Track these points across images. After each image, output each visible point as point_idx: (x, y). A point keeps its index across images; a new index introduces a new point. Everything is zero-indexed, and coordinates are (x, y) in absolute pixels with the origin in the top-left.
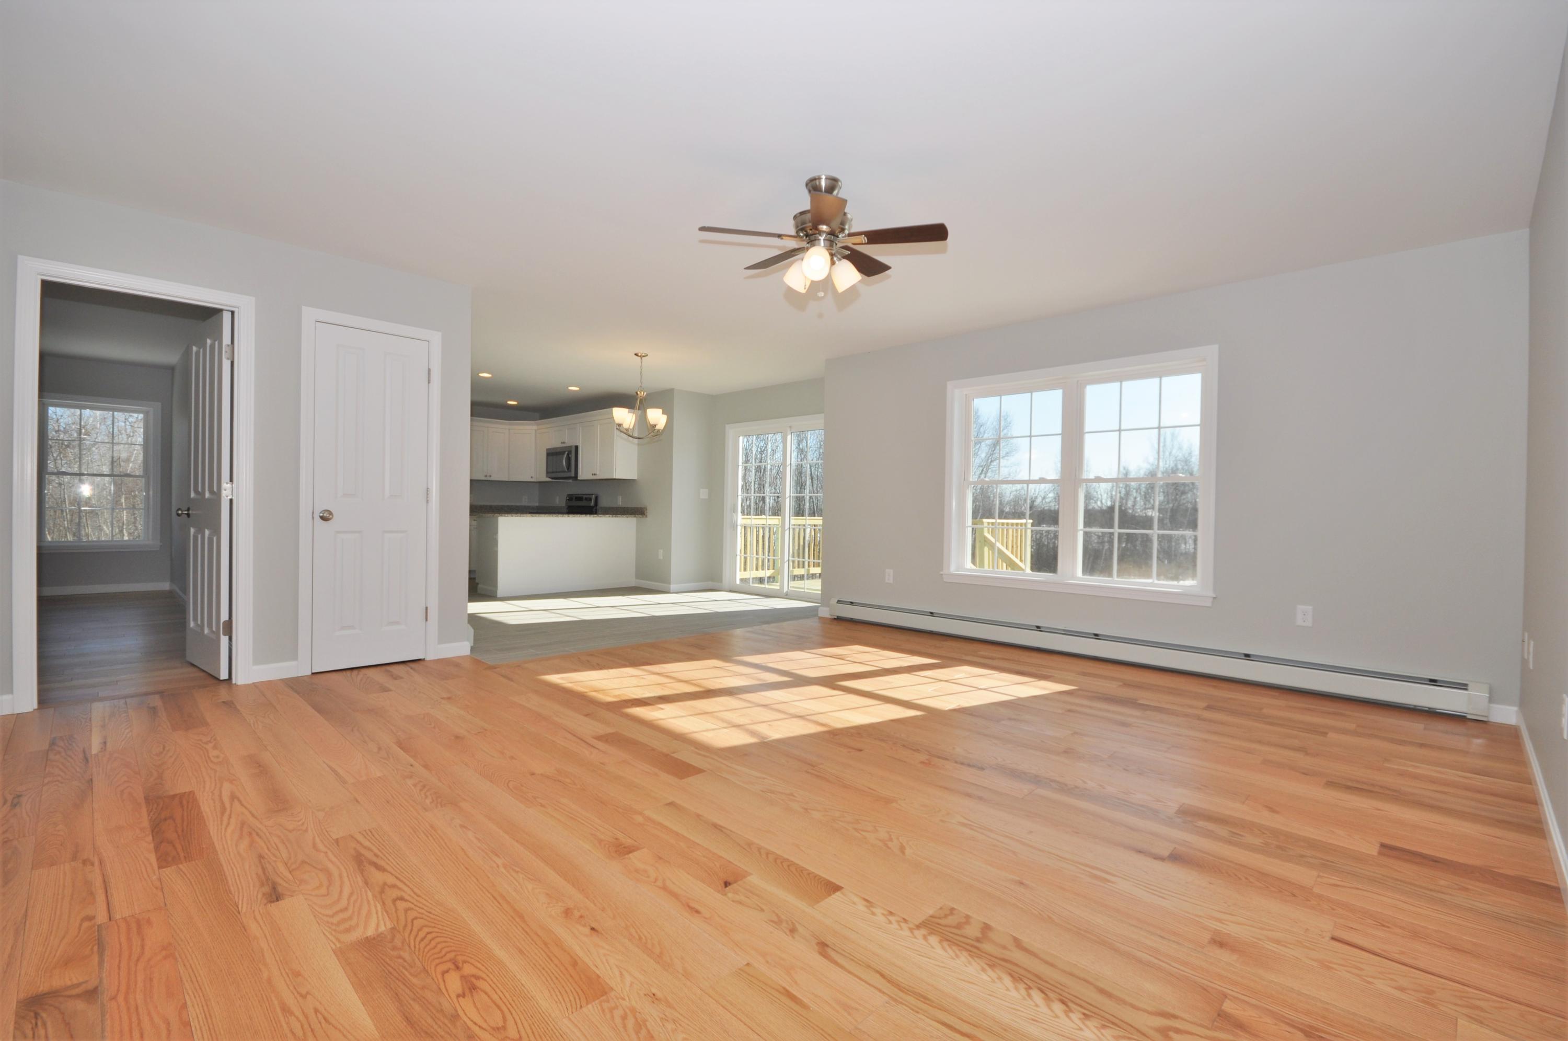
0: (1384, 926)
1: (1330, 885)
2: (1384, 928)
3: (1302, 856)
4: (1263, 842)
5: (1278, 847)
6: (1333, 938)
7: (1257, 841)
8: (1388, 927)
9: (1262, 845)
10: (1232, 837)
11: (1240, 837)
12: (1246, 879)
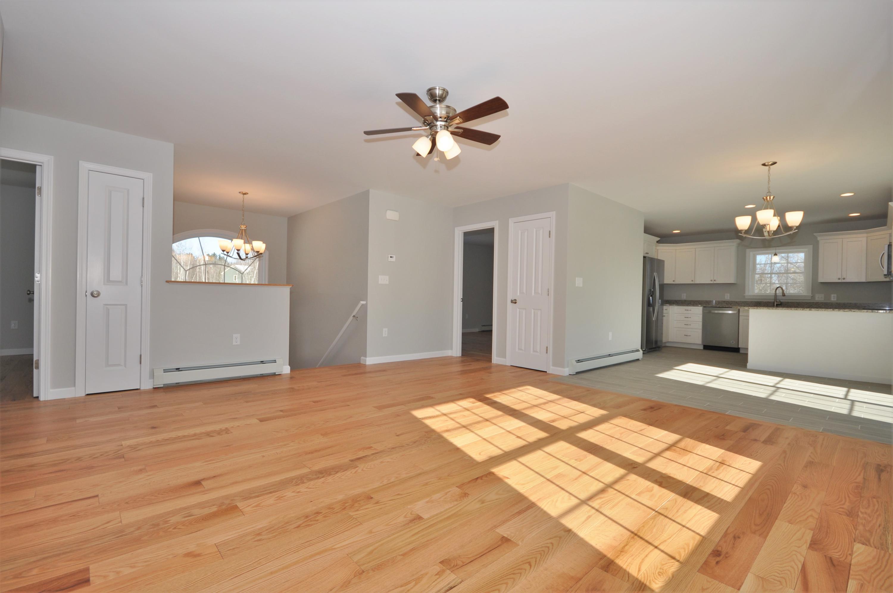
0: (73, 516)
1: (112, 521)
2: (73, 515)
3: (139, 528)
4: (169, 522)
5: (158, 525)
6: (97, 496)
7: (173, 520)
8: (71, 517)
9: (168, 519)
10: (189, 513)
11: (186, 515)
12: (156, 496)
